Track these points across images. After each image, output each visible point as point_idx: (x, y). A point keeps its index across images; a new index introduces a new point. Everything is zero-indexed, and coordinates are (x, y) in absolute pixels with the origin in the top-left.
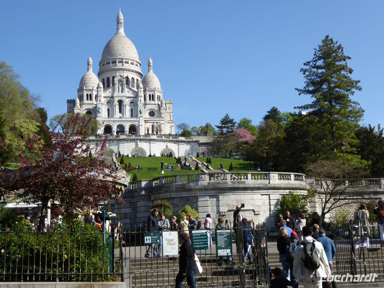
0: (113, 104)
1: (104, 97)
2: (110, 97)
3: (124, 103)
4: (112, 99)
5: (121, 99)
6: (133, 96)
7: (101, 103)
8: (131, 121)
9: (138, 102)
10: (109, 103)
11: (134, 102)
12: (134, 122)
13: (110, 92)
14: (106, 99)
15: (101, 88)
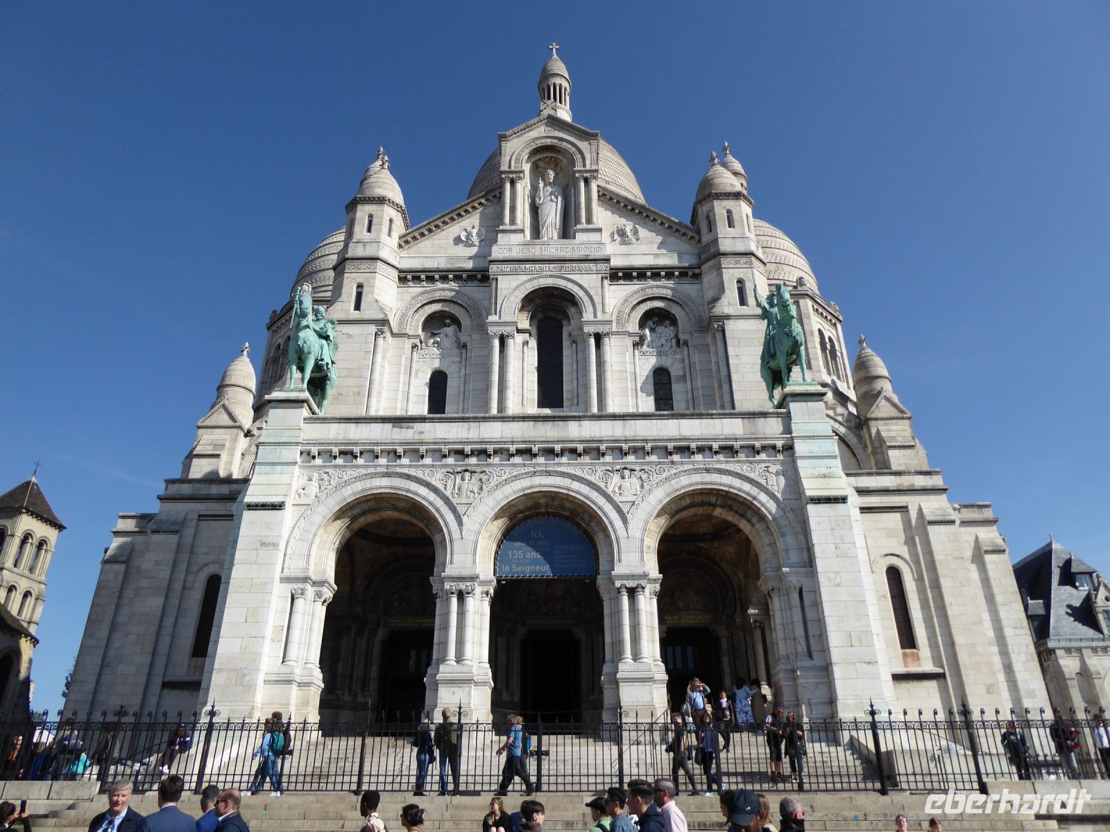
0: (482, 327)
1: (403, 280)
2: (459, 275)
3: (588, 316)
4: (473, 290)
5: (561, 283)
6: (669, 260)
7: (367, 312)
8: (684, 450)
9: (716, 299)
10: (450, 330)
11: (675, 310)
12: (720, 461)
13: (458, 240)
14: (415, 290)
15: (381, 200)
